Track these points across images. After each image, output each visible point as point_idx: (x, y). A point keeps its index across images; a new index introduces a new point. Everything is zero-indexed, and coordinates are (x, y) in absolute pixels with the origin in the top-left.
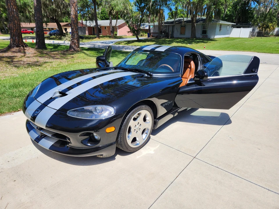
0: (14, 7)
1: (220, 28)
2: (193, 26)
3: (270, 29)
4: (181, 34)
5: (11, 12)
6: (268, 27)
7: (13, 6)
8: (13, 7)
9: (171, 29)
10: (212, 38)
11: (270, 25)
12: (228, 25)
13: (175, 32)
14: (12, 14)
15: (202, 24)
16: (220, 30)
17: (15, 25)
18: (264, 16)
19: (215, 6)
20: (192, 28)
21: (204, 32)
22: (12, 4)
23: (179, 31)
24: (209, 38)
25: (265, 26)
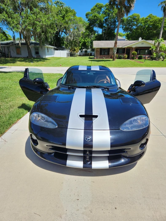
1: (48, 50)
2: (28, 48)
3: (76, 51)
4: (18, 54)
6: (75, 50)
9: (6, 49)
10: (44, 57)
11: (76, 48)
12: (52, 48)
13: (12, 52)
15: (34, 47)
16: (48, 51)
18: (71, 43)
19: (44, 34)
20: (28, 50)
21: (37, 53)
23: (15, 51)
24: (42, 58)
25: (73, 49)
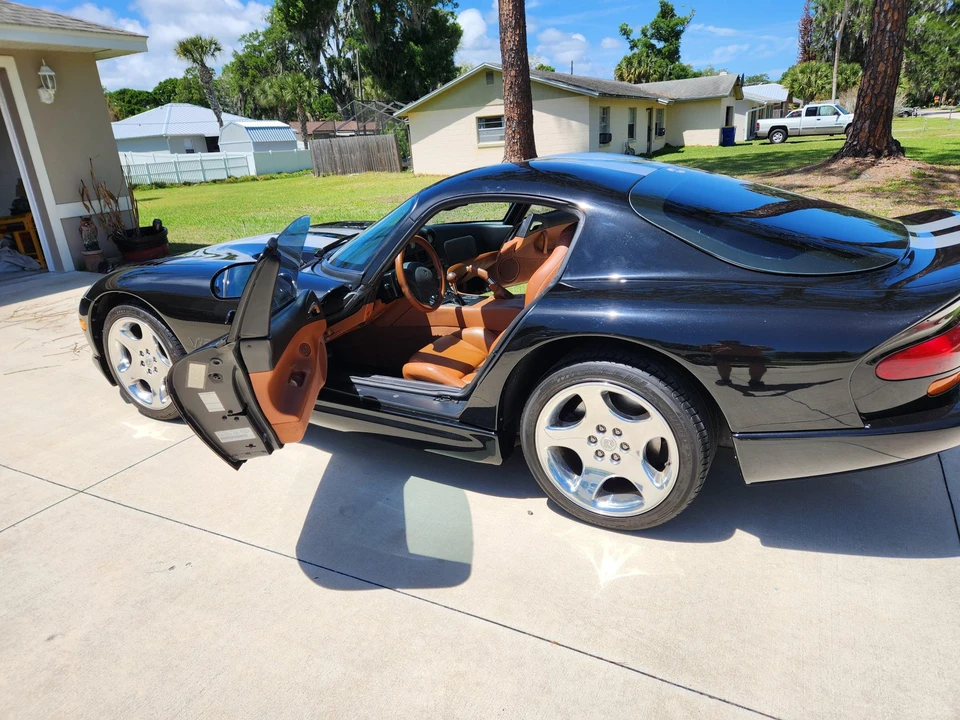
0: (889, 15)
7: (887, 12)
8: (885, 17)
22: (886, 7)
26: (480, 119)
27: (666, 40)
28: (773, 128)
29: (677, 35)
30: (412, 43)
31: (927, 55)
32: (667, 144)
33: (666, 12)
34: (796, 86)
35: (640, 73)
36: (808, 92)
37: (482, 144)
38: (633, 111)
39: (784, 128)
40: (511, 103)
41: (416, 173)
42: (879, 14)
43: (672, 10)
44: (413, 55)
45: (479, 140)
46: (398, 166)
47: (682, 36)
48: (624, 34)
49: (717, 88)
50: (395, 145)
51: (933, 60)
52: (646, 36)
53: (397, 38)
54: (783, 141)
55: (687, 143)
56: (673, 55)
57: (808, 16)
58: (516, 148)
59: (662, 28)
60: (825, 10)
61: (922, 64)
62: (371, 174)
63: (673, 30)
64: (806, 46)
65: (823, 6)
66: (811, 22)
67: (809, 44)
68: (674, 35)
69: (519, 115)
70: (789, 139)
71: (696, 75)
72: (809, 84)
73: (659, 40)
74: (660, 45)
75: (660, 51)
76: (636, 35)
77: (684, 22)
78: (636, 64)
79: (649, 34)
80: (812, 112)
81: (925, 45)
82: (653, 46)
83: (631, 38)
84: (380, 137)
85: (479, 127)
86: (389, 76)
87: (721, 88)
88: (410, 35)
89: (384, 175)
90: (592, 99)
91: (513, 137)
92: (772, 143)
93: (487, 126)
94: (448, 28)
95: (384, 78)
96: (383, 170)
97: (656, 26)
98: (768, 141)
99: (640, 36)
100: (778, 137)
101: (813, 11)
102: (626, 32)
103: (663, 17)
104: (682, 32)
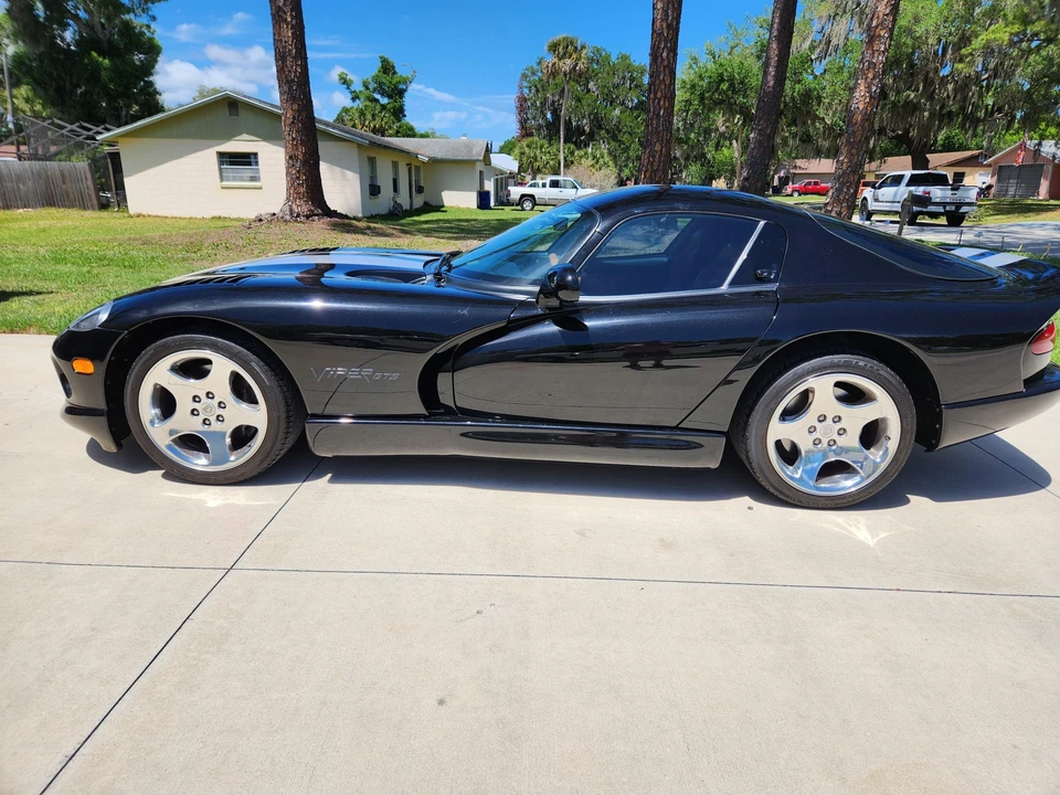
0: (662, 103)
5: (652, 119)
7: (659, 100)
8: (659, 103)
14: (652, 124)
17: (654, 157)
22: (659, 95)
26: (221, 155)
27: (390, 97)
28: (523, 196)
29: (401, 93)
30: (94, 54)
31: (624, 144)
32: (425, 203)
33: (387, 68)
34: (524, 159)
35: (375, 127)
36: (536, 165)
37: (225, 183)
38: (395, 164)
39: (532, 196)
40: (293, 139)
41: (132, 211)
42: (654, 100)
43: (393, 67)
44: (97, 67)
45: (222, 180)
46: (95, 202)
47: (406, 95)
48: (344, 83)
49: (470, 151)
50: (89, 176)
51: (628, 148)
52: (367, 88)
53: (69, 45)
54: (532, 209)
55: (446, 203)
56: (399, 113)
57: (522, 93)
58: (302, 190)
59: (384, 84)
60: (537, 91)
61: (620, 151)
62: (53, 210)
63: (396, 88)
64: (523, 123)
65: (536, 86)
66: (525, 100)
67: (526, 120)
68: (397, 93)
69: (304, 154)
70: (536, 208)
71: (422, 136)
72: (535, 159)
73: (383, 95)
74: (384, 101)
75: (384, 107)
76: (358, 87)
77: (407, 81)
78: (369, 117)
79: (371, 87)
80: (555, 184)
81: (621, 134)
82: (377, 101)
83: (352, 88)
84: (66, 165)
85: (221, 163)
86: (60, 91)
87: (474, 152)
88: (87, 43)
89: (74, 213)
90: (360, 146)
91: (298, 178)
92: (523, 210)
93: (232, 163)
94: (144, 43)
95: (52, 92)
96: (72, 206)
97: (376, 79)
98: (519, 208)
99: (362, 89)
100: (528, 205)
101: (526, 91)
102: (345, 82)
103: (384, 73)
104: (405, 90)
